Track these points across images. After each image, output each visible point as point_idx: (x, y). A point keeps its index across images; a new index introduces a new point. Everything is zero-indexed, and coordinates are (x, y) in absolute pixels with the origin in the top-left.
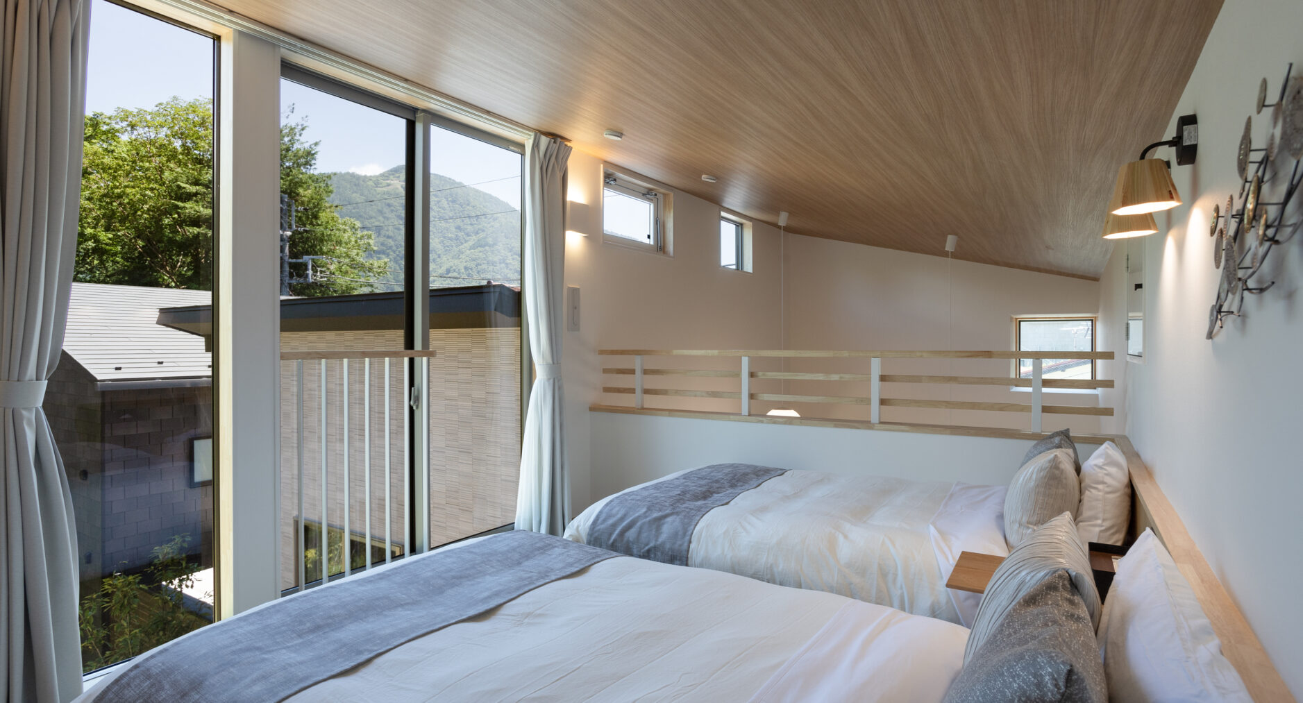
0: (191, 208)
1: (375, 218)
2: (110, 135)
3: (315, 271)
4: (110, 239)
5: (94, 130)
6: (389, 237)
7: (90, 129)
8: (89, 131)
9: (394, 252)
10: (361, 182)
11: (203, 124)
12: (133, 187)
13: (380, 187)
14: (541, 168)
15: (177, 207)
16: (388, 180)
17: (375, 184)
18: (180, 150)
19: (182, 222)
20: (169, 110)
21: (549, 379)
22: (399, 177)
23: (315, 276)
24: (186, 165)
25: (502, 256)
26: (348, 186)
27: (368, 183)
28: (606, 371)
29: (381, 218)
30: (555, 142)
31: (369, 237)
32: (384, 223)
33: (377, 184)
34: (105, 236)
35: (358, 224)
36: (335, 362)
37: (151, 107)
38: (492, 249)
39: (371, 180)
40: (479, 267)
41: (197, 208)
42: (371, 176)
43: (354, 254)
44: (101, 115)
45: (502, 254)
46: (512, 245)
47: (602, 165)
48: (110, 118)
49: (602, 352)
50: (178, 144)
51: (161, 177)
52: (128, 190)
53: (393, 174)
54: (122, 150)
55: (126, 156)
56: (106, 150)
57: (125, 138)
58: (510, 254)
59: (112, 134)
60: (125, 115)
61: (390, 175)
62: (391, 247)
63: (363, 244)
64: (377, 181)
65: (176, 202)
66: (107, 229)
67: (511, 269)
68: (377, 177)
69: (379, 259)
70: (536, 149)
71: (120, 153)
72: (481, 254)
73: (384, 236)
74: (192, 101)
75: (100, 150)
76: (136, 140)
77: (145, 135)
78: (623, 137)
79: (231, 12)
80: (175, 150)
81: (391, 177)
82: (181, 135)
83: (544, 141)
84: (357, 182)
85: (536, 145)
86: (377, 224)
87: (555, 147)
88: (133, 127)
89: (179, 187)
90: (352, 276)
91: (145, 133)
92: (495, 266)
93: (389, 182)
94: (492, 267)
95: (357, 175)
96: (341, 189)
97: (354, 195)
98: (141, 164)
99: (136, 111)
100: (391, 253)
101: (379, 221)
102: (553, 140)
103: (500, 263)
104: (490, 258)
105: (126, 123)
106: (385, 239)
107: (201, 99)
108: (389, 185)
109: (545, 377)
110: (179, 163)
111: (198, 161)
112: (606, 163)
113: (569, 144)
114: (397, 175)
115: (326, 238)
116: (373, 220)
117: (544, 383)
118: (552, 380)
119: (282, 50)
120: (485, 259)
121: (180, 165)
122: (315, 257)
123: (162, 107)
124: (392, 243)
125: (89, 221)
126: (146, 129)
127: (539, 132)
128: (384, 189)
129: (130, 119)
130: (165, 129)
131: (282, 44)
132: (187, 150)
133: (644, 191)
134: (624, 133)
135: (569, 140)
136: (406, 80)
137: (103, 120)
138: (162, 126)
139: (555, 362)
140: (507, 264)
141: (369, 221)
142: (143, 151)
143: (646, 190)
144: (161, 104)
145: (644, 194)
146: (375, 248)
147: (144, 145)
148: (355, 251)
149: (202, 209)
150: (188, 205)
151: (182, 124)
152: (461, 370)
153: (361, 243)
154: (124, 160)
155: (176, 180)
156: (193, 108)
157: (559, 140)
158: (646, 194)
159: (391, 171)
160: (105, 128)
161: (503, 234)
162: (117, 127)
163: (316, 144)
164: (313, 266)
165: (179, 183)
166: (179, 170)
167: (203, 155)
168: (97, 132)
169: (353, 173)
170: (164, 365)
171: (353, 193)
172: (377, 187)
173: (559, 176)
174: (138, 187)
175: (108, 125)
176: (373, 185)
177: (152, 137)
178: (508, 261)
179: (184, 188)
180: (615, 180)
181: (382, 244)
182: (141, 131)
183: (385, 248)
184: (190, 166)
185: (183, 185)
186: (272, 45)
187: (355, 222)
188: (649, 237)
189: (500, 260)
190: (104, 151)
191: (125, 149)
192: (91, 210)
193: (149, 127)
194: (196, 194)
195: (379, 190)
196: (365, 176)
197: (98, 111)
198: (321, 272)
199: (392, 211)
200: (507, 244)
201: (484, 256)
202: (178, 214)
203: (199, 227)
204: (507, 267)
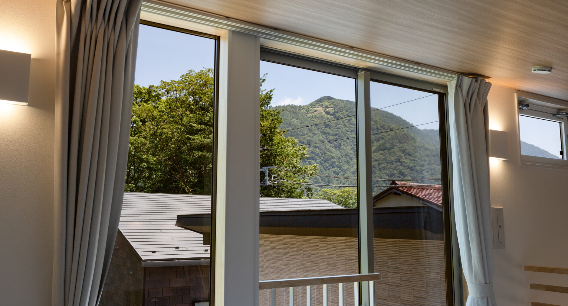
0: (198, 139)
1: (307, 134)
2: (157, 98)
3: (270, 176)
4: (155, 161)
5: (149, 96)
6: (316, 147)
7: (147, 95)
8: (147, 97)
9: (320, 158)
10: (297, 110)
11: (205, 85)
12: (167, 128)
13: (310, 113)
14: (465, 105)
15: (189, 139)
16: (315, 107)
17: (307, 111)
18: (192, 102)
19: (192, 149)
20: (187, 79)
21: (482, 298)
22: (322, 105)
23: (270, 180)
24: (195, 112)
25: (397, 157)
26: (290, 114)
27: (302, 111)
28: (534, 286)
29: (311, 135)
30: (476, 81)
31: (304, 149)
32: (313, 137)
33: (308, 111)
34: (152, 159)
35: (297, 141)
36: (300, 289)
37: (177, 78)
38: (390, 151)
39: (304, 109)
40: (380, 165)
41: (200, 139)
42: (304, 106)
43: (294, 161)
44: (153, 87)
45: (398, 155)
46: (405, 148)
47: (516, 94)
48: (157, 88)
49: (529, 268)
50: (191, 99)
51: (181, 120)
52: (165, 130)
53: (318, 103)
54: (162, 106)
55: (164, 109)
56: (154, 107)
57: (164, 98)
58: (403, 155)
59: (158, 97)
60: (164, 85)
61: (316, 104)
62: (317, 154)
63: (300, 154)
64: (307, 109)
65: (189, 136)
66: (154, 155)
67: (404, 166)
68: (308, 106)
69: (310, 163)
70: (459, 89)
71: (161, 108)
72: (381, 156)
73: (313, 147)
74: (199, 71)
75: (152, 107)
76: (170, 99)
77: (174, 96)
78: (553, 70)
79: (227, 18)
80: (189, 104)
81: (317, 105)
82: (194, 94)
83: (467, 81)
84: (295, 111)
85: (459, 86)
86: (308, 138)
87: (477, 85)
88: (168, 91)
89: (191, 126)
90: (295, 179)
91: (174, 95)
92: (393, 164)
93: (315, 109)
94: (390, 165)
95: (295, 106)
96: (285, 117)
97: (293, 120)
98: (172, 113)
99: (170, 81)
100: (318, 158)
101: (310, 136)
102: (475, 80)
103: (396, 162)
104: (388, 159)
105: (165, 90)
106: (313, 148)
107: (204, 69)
108: (316, 111)
109: (478, 296)
110: (192, 111)
111: (202, 109)
112: (519, 91)
113: (487, 80)
114: (321, 104)
115: (278, 153)
116: (306, 136)
117: (478, 301)
118: (485, 300)
119: (261, 39)
120: (384, 159)
121: (192, 112)
122: (271, 167)
123: (184, 77)
124: (319, 151)
125: (144, 151)
126: (175, 92)
127: (462, 74)
128: (313, 114)
129: (167, 87)
130: (184, 91)
131: (261, 35)
132: (196, 102)
133: (555, 112)
134: (553, 67)
135: (488, 77)
136: (352, 48)
137: (154, 90)
138: (183, 90)
139: (488, 282)
140: (402, 162)
141: (303, 137)
142: (173, 106)
143: (556, 111)
144: (183, 75)
145: (554, 115)
146: (308, 156)
147: (173, 102)
148: (295, 159)
149: (203, 139)
150: (196, 137)
151: (193, 86)
152: (390, 275)
153: (298, 153)
154: (163, 112)
155: (189, 122)
156: (200, 75)
157: (480, 78)
158: (556, 115)
159: (317, 101)
160: (154, 94)
161: (397, 140)
162: (160, 92)
163: (271, 91)
164: (269, 173)
165: (191, 123)
166: (191, 115)
167: (204, 105)
168: (150, 97)
169: (292, 105)
170: (180, 249)
171: (292, 118)
172: (308, 113)
173: (481, 109)
174: (170, 128)
175: (156, 92)
176: (305, 111)
177: (178, 96)
178: (402, 160)
179: (194, 126)
180: (528, 106)
181: (312, 152)
182: (172, 93)
183: (313, 155)
184: (198, 113)
185: (193, 125)
186: (255, 37)
187: (295, 140)
188: (562, 153)
189: (396, 159)
190: (154, 108)
191: (164, 106)
192: (146, 144)
193: (176, 91)
194: (200, 130)
195: (309, 115)
196: (300, 106)
197: (152, 85)
198: (275, 177)
199: (318, 129)
200: (401, 147)
201: (384, 157)
202: (190, 143)
203: (202, 151)
204: (401, 165)
